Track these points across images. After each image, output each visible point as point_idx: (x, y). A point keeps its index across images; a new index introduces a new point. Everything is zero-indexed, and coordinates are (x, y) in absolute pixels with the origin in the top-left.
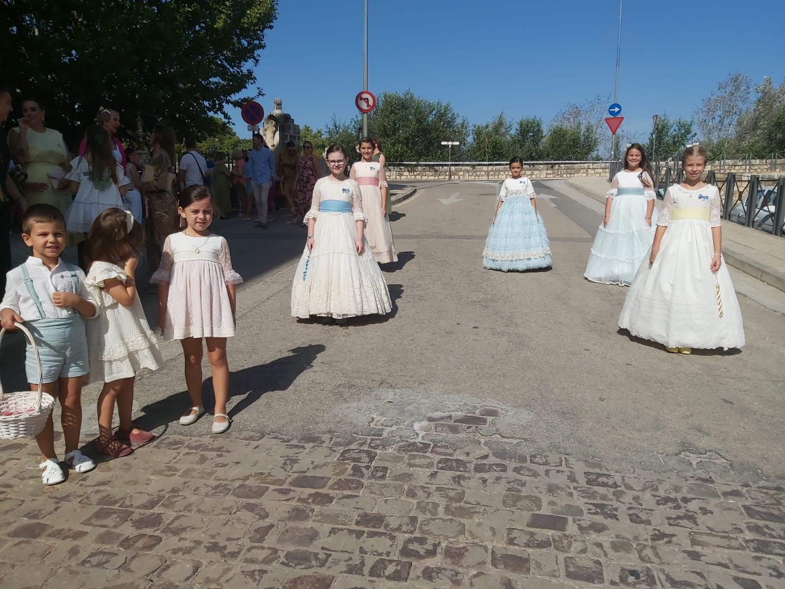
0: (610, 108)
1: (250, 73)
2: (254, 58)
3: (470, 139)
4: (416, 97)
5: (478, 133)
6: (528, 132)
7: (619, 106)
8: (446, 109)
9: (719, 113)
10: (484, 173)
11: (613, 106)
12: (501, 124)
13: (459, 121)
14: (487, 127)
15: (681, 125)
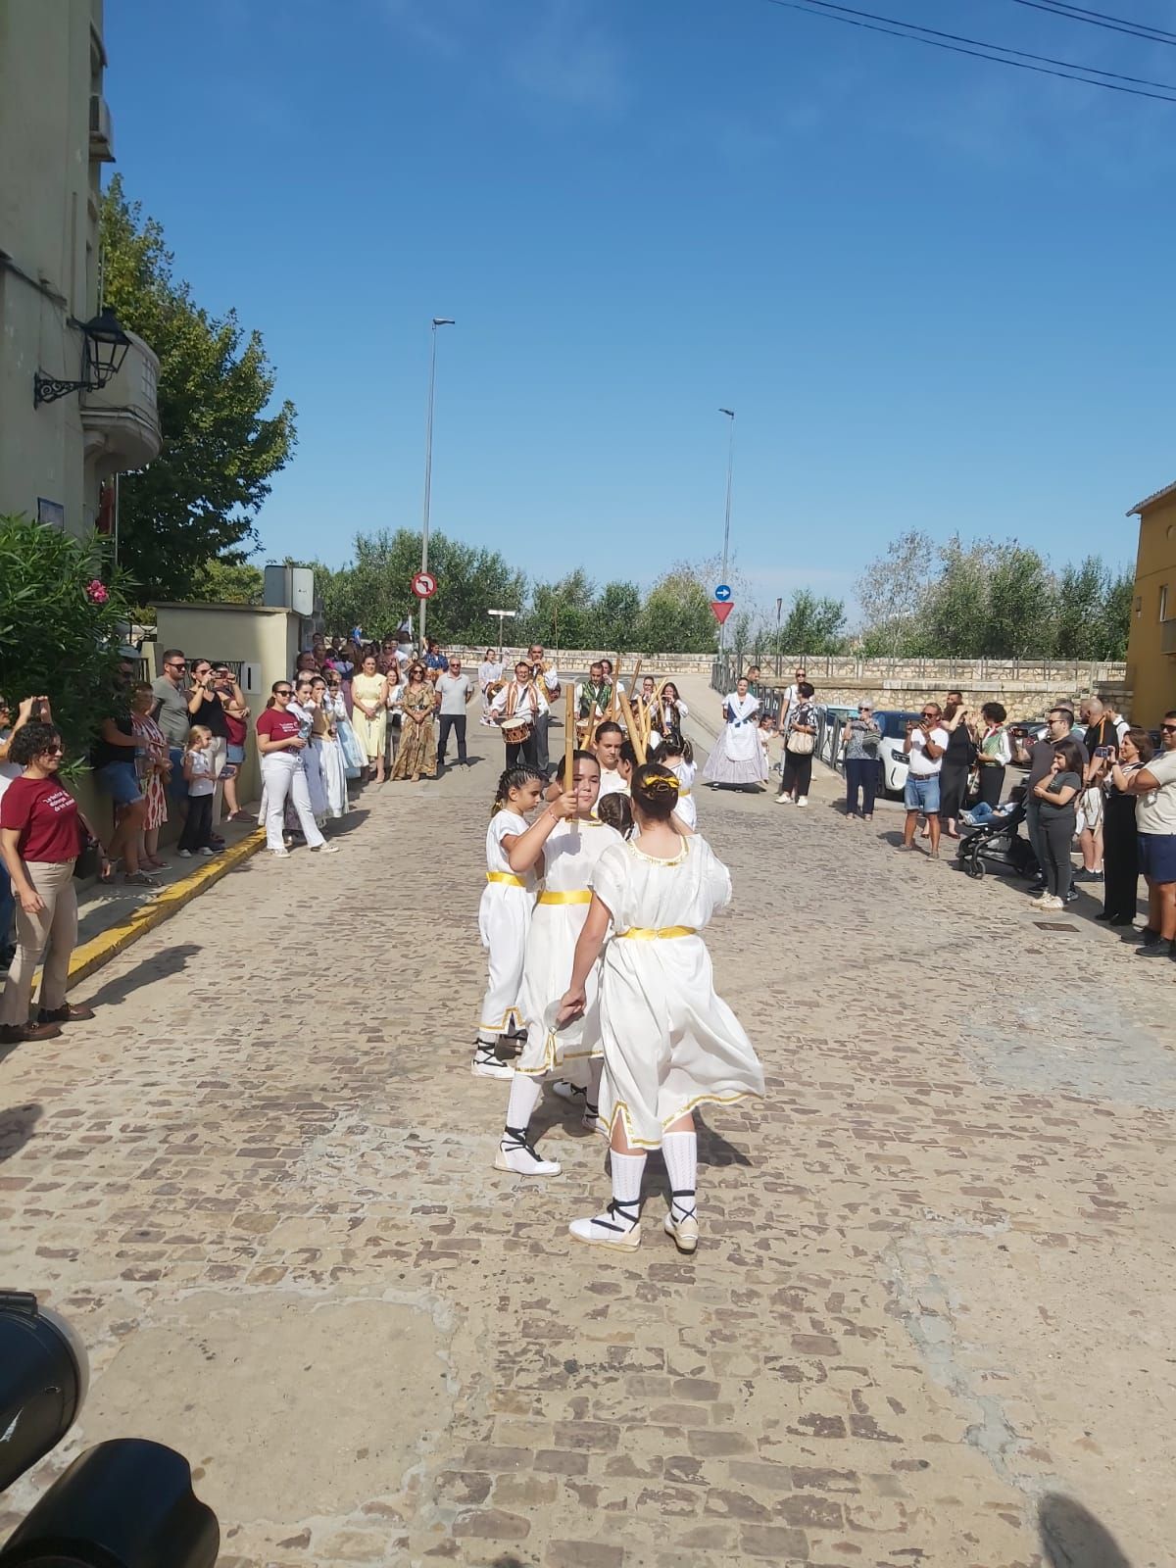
0: (718, 590)
1: (248, 521)
2: (255, 503)
3: (529, 604)
4: (450, 541)
5: (542, 597)
6: (617, 604)
7: (728, 589)
8: (494, 561)
9: (888, 587)
10: (551, 660)
11: (721, 588)
12: (578, 583)
13: (512, 578)
14: (556, 589)
15: (828, 608)
